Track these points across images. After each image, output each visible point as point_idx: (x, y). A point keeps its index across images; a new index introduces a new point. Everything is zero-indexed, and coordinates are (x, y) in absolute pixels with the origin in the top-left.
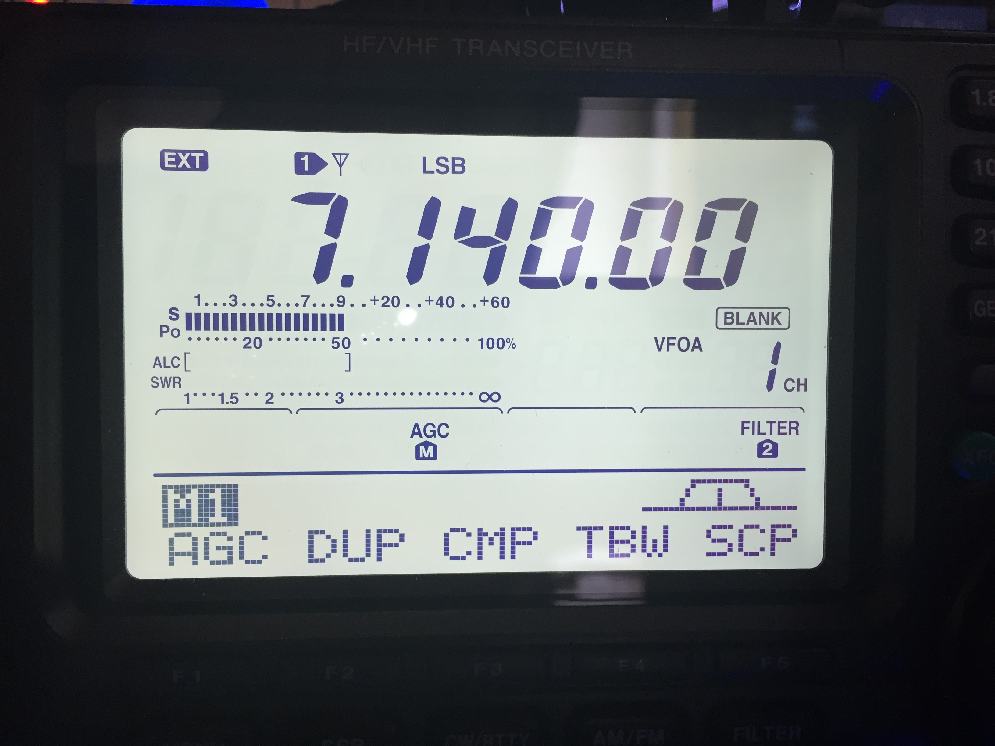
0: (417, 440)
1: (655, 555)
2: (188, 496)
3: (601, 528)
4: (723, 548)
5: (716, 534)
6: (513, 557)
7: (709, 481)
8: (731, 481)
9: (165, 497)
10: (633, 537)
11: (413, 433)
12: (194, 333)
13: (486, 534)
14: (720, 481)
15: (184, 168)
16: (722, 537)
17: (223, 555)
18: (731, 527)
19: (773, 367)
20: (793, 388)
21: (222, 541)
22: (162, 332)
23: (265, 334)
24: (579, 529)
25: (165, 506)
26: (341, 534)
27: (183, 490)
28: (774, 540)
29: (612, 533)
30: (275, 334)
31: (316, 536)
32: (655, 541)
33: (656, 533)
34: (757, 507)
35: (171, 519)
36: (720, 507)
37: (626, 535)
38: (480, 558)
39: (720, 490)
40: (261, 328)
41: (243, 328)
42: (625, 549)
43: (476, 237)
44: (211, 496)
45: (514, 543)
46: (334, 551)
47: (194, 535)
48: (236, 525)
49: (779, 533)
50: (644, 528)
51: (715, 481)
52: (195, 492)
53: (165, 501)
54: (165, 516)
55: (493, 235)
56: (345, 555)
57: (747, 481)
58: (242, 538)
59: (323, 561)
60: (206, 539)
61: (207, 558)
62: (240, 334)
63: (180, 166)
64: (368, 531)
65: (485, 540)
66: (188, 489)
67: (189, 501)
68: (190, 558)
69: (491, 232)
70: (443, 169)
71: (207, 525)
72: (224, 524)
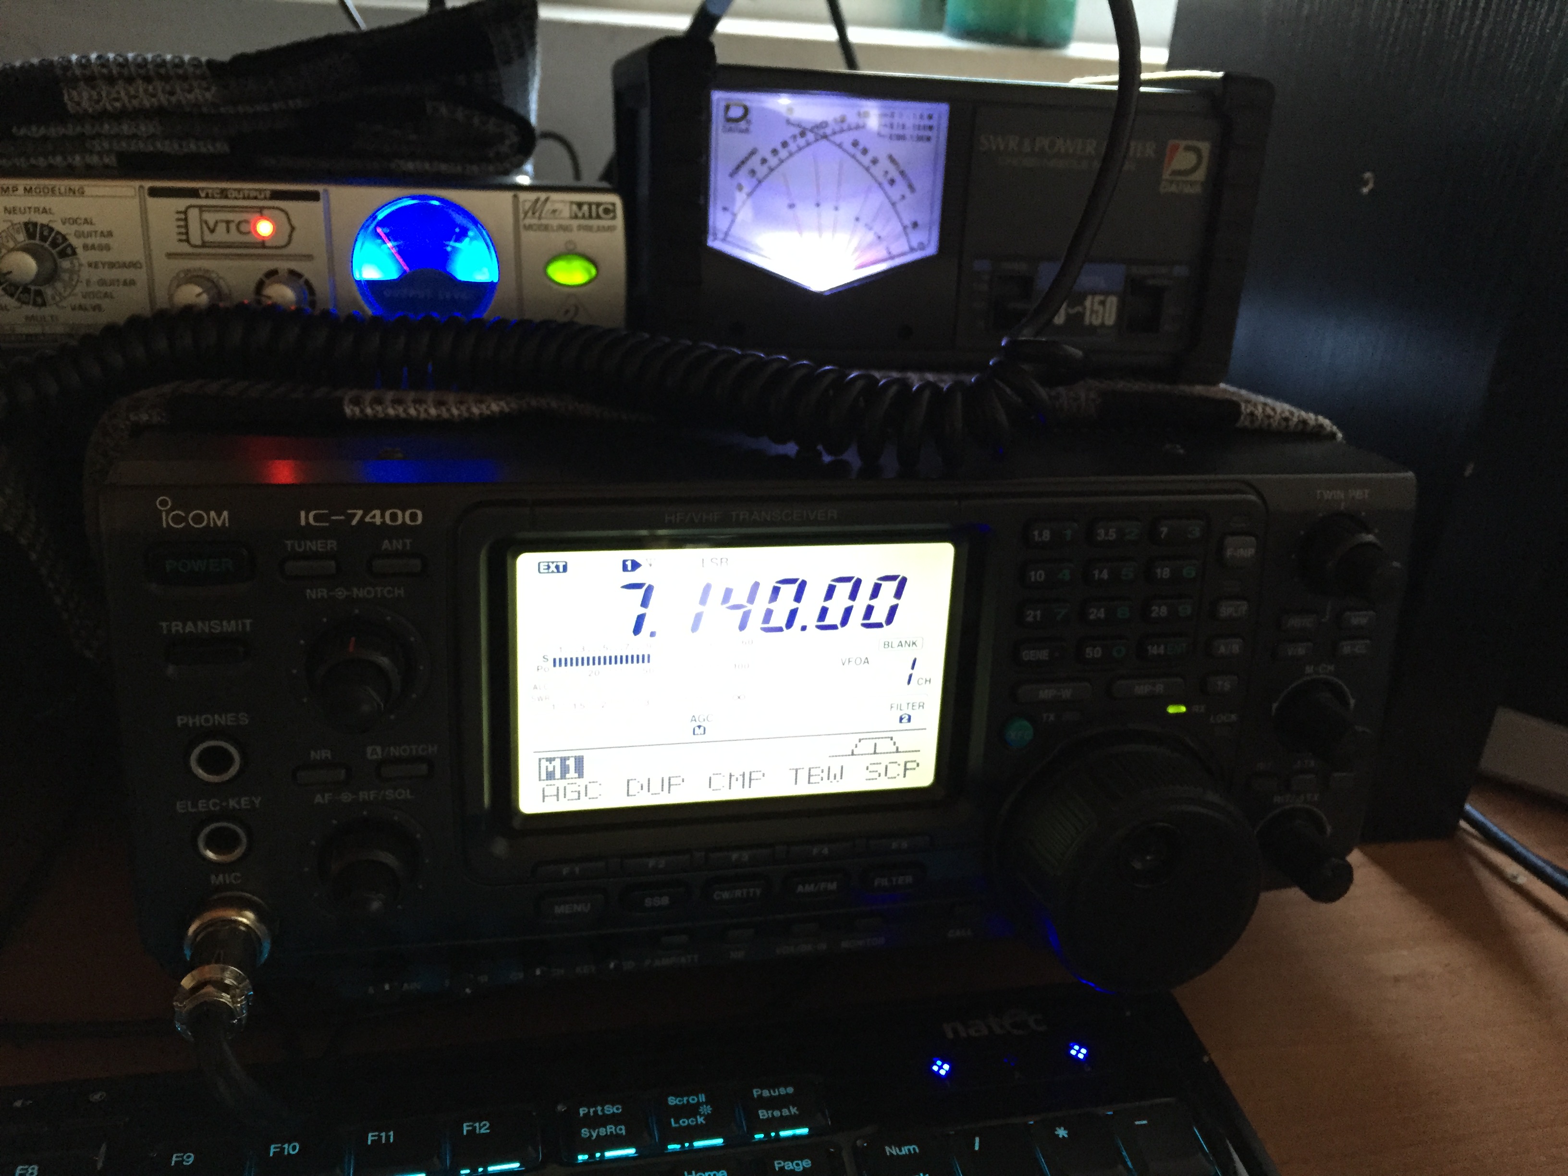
0: (694, 724)
1: (835, 782)
2: (554, 763)
3: (803, 768)
4: (876, 775)
5: (871, 768)
6: (750, 788)
7: (869, 739)
8: (882, 738)
9: (540, 764)
11: (691, 721)
12: (558, 669)
13: (734, 776)
14: (876, 738)
15: (553, 572)
16: (875, 770)
17: (575, 796)
18: (881, 764)
19: (911, 672)
20: (922, 684)
21: (575, 787)
22: (538, 670)
24: (790, 769)
25: (540, 769)
26: (647, 780)
27: (550, 760)
28: (906, 769)
29: (809, 771)
31: (631, 782)
32: (835, 774)
33: (836, 770)
34: (897, 751)
35: (544, 776)
36: (875, 753)
38: (730, 789)
39: (875, 743)
40: (599, 664)
41: (588, 665)
42: (818, 779)
43: (734, 604)
44: (568, 762)
45: (751, 779)
46: (642, 790)
47: (557, 785)
48: (583, 778)
49: (909, 765)
50: (829, 767)
51: (873, 739)
52: (558, 760)
53: (540, 767)
54: (540, 775)
56: (649, 792)
57: (892, 737)
58: (586, 785)
59: (635, 796)
60: (565, 787)
61: (565, 798)
62: (586, 668)
63: (551, 571)
64: (663, 778)
65: (733, 779)
66: (554, 759)
67: (554, 767)
68: (555, 798)
69: (744, 601)
71: (565, 779)
72: (575, 778)
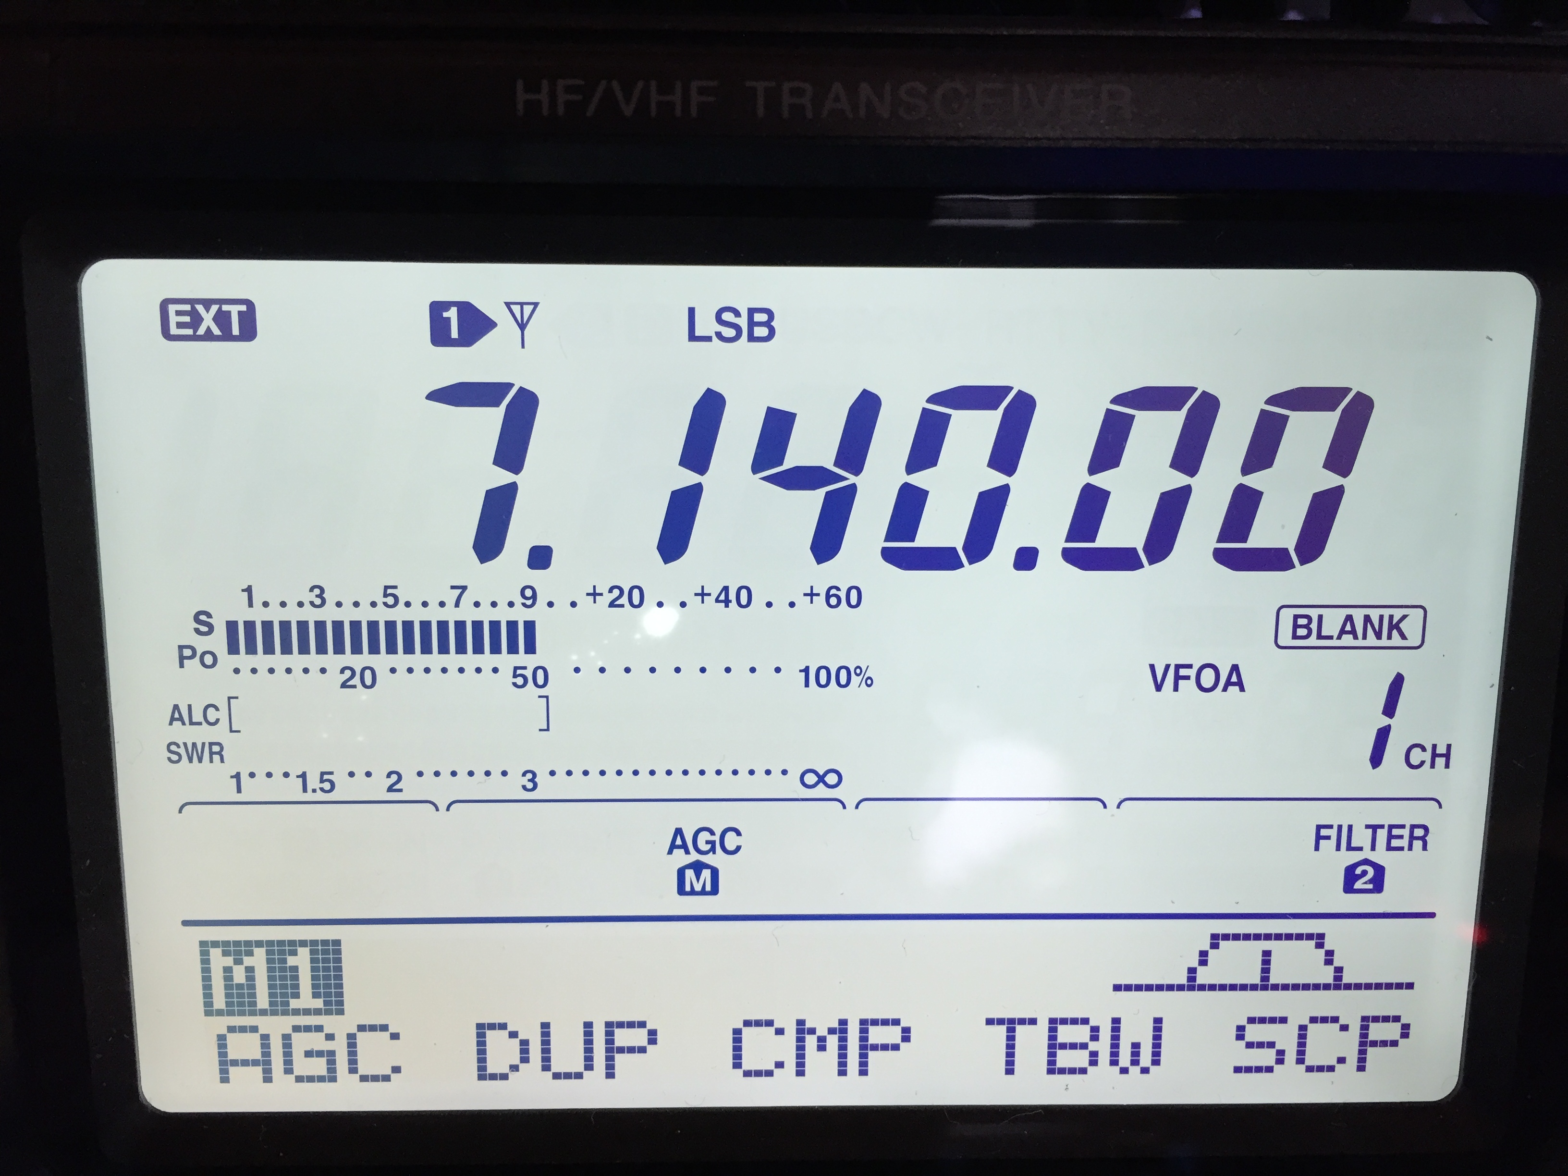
0: (681, 858)
1: (1135, 1070)
2: (248, 961)
3: (1033, 1021)
4: (1267, 1057)
5: (1254, 1033)
6: (863, 1072)
7: (1247, 937)
8: (1289, 937)
9: (205, 961)
10: (1095, 1038)
11: (673, 847)
12: (243, 660)
13: (812, 1031)
14: (1268, 937)
15: (209, 336)
16: (1266, 1039)
17: (319, 1066)
18: (1284, 1020)
19: (1385, 721)
20: (1423, 763)
21: (317, 1042)
22: (182, 658)
23: (382, 661)
24: (989, 1022)
25: (207, 979)
26: (538, 1030)
27: (238, 950)
28: (1365, 1043)
29: (1053, 1030)
30: (401, 660)
31: (489, 1034)
32: (1136, 1046)
33: (1138, 1031)
34: (1338, 984)
35: (219, 1002)
36: (1265, 984)
37: (1081, 1034)
38: (800, 1073)
39: (1267, 954)
40: (374, 649)
41: (339, 649)
42: (1080, 1058)
43: (797, 469)
44: (291, 961)
45: (865, 1048)
46: (525, 1060)
47: (262, 1031)
48: (341, 1012)
49: (1377, 1032)
50: (1116, 1021)
51: (1257, 937)
52: (260, 954)
53: (206, 971)
54: (208, 995)
55: (829, 464)
56: (546, 1068)
57: (1321, 936)
58: (351, 1037)
59: (505, 1077)
60: (286, 1037)
61: (288, 1071)
62: (333, 661)
63: (201, 331)
64: (588, 1025)
65: (811, 1042)
66: (248, 947)
67: (250, 970)
68: (259, 1070)
69: (827, 459)
70: (730, 333)
71: (285, 1013)
72: (318, 1012)
